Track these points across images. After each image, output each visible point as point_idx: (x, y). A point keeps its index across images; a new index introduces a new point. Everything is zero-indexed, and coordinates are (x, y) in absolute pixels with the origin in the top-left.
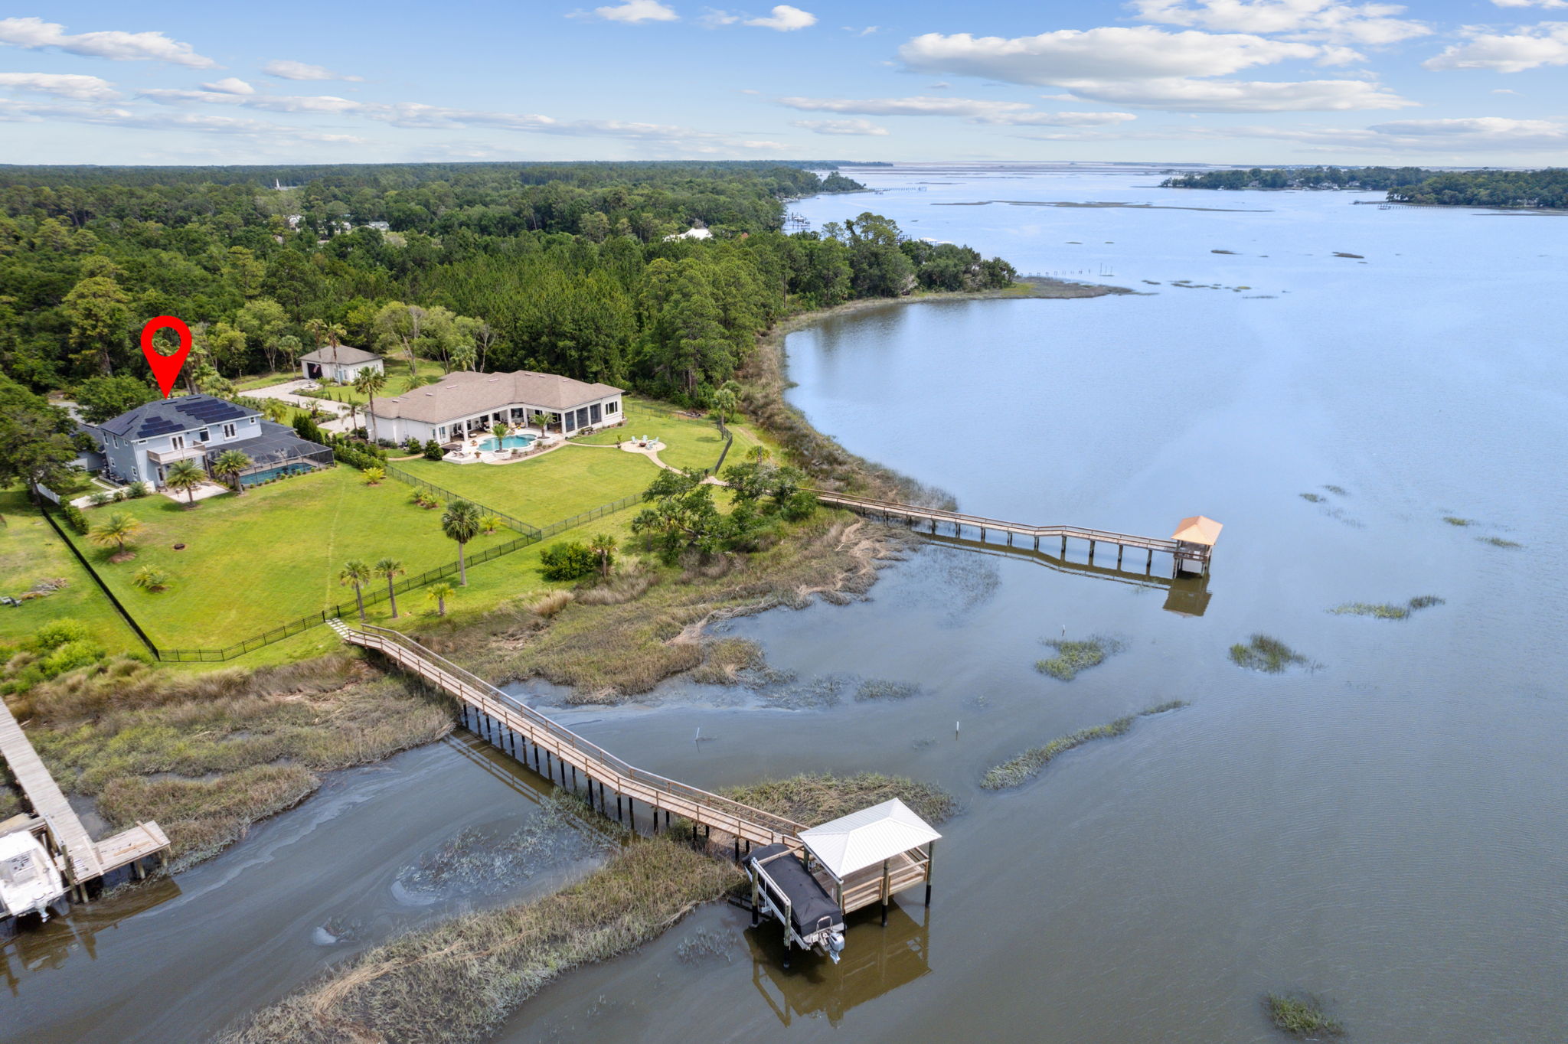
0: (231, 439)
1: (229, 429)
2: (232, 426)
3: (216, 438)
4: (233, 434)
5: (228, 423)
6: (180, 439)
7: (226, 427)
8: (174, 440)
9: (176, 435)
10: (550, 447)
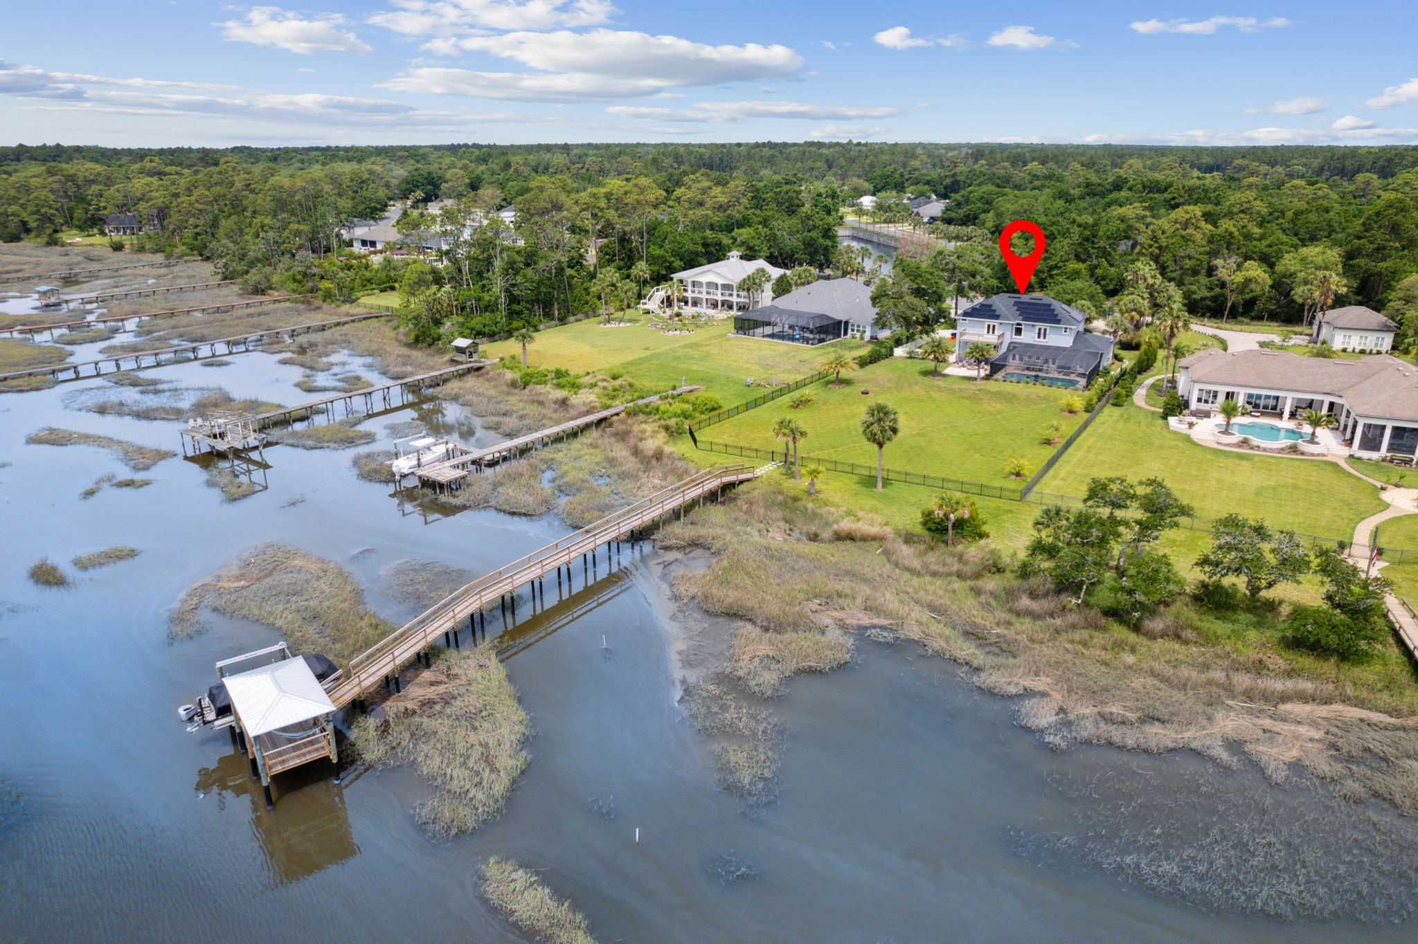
0: (1041, 341)
1: (1042, 332)
2: (1045, 330)
3: (1029, 336)
4: (1045, 337)
5: (1043, 325)
6: (994, 326)
7: (1040, 329)
8: (989, 326)
9: (992, 322)
10: (1302, 454)
